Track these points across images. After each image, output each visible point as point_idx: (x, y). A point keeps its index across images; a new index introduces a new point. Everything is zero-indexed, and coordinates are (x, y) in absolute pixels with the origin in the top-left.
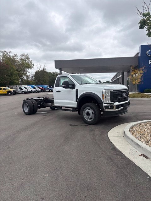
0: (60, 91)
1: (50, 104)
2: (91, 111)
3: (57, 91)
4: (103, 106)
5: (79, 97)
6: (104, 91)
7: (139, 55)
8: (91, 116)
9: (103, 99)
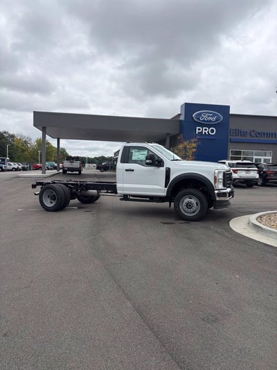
0: (133, 170)
1: (95, 191)
2: (193, 201)
3: (126, 170)
4: (214, 193)
5: (171, 179)
6: (216, 171)
7: (182, 118)
8: (194, 208)
9: (215, 182)
